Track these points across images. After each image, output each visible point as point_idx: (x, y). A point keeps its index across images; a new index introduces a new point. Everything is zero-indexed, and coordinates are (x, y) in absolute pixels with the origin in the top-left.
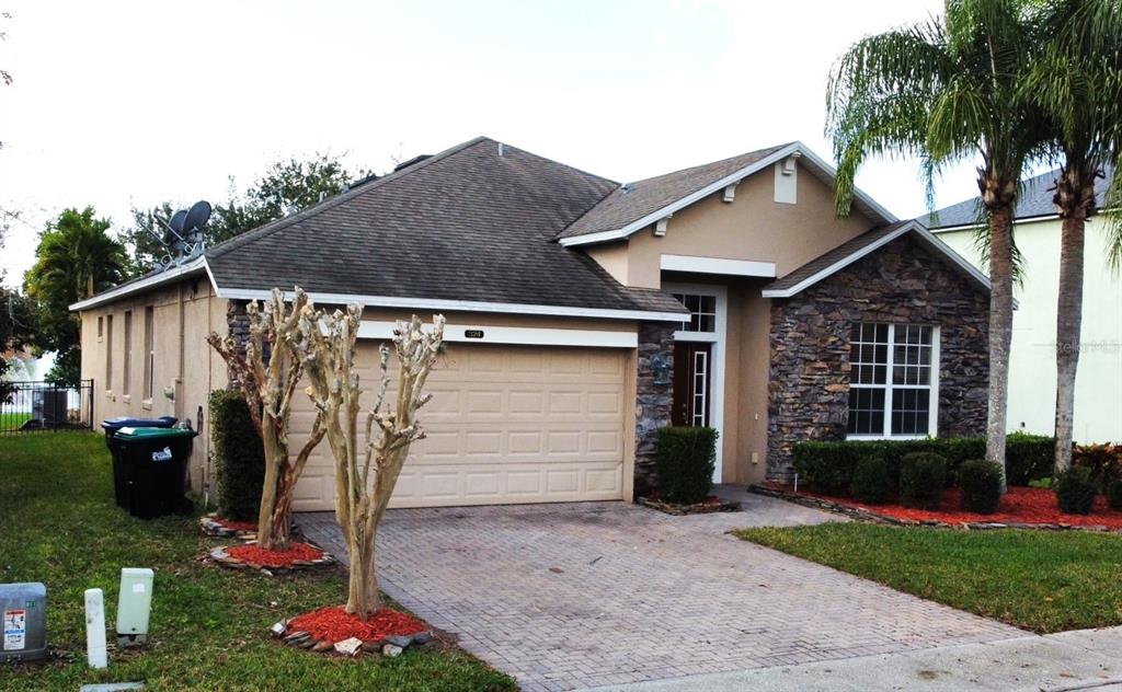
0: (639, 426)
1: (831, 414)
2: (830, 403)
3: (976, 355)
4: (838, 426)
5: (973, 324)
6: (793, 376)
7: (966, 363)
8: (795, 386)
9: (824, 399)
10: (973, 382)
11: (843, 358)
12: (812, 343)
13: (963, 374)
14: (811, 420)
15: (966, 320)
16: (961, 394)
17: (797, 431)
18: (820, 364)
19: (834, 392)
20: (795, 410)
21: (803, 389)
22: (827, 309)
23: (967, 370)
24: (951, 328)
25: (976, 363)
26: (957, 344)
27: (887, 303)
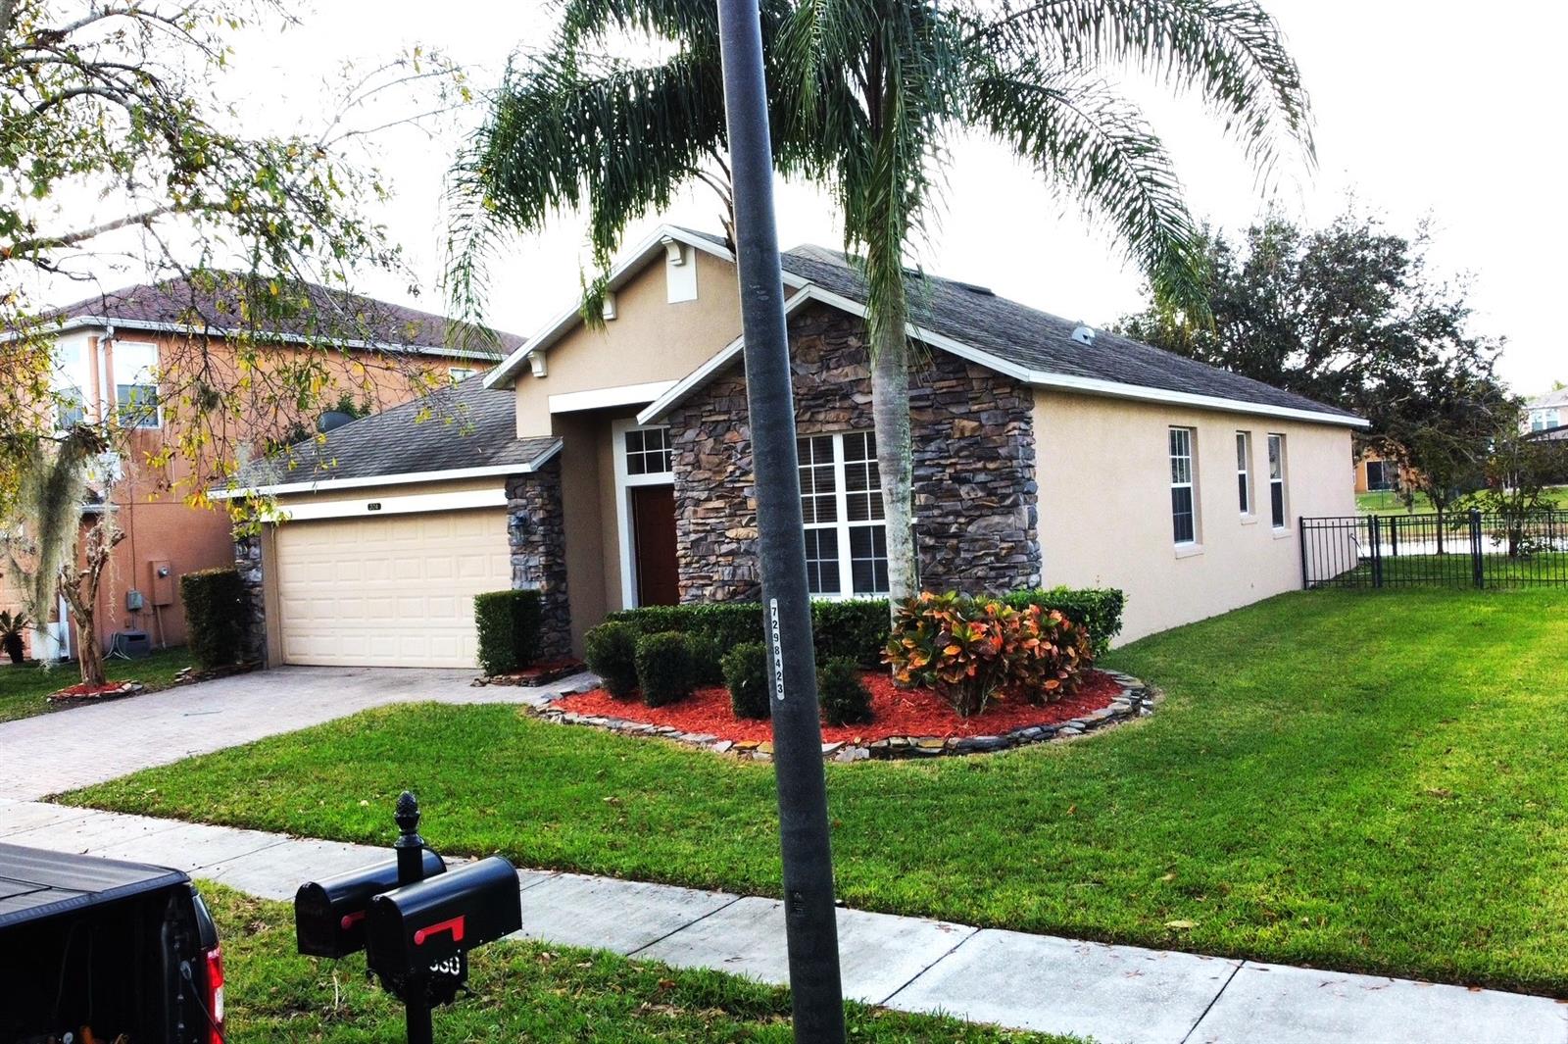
1: (736, 568)
2: (733, 554)
3: (980, 465)
5: (969, 415)
7: (958, 479)
8: (687, 533)
9: (725, 548)
10: (977, 507)
11: (746, 492)
12: (701, 477)
13: (956, 496)
14: (710, 578)
15: (954, 410)
16: (953, 529)
17: (694, 592)
18: (716, 504)
19: (739, 539)
20: (687, 564)
21: (693, 537)
23: (963, 491)
24: (924, 427)
25: (981, 477)
26: (940, 450)
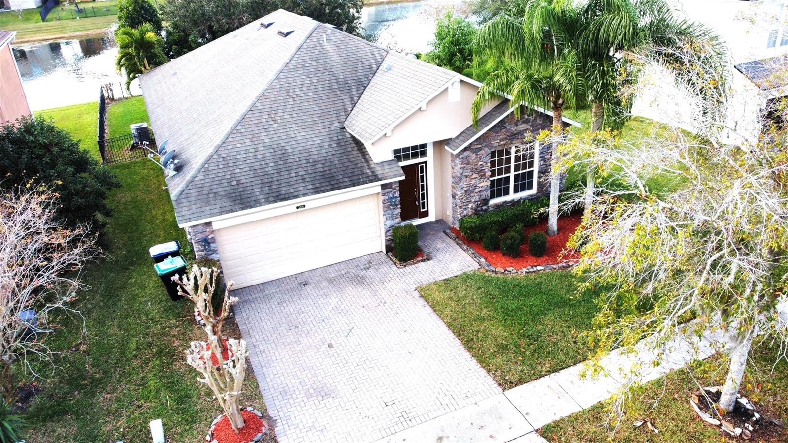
0: (385, 225)
1: (480, 196)
2: (480, 192)
4: (484, 200)
6: (461, 184)
8: (462, 188)
9: (477, 190)
11: (486, 170)
12: (470, 168)
14: (471, 201)
17: (465, 207)
18: (475, 176)
19: (482, 187)
20: (462, 199)
21: (466, 189)
22: (476, 151)
27: (509, 140)
